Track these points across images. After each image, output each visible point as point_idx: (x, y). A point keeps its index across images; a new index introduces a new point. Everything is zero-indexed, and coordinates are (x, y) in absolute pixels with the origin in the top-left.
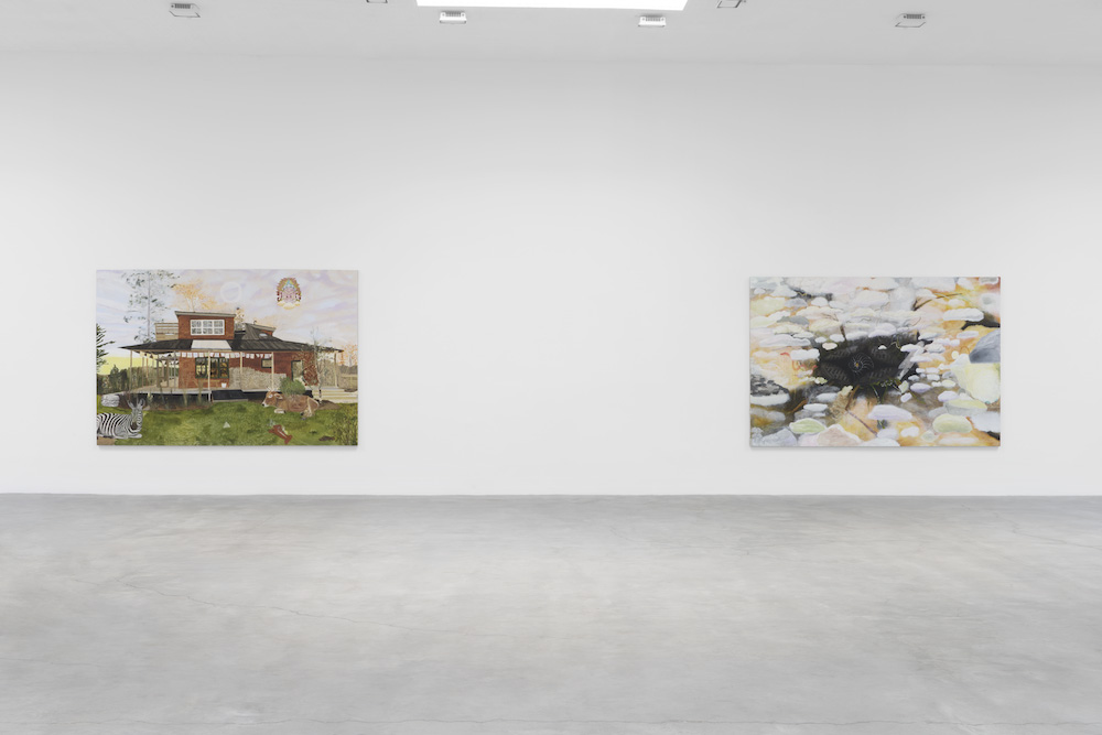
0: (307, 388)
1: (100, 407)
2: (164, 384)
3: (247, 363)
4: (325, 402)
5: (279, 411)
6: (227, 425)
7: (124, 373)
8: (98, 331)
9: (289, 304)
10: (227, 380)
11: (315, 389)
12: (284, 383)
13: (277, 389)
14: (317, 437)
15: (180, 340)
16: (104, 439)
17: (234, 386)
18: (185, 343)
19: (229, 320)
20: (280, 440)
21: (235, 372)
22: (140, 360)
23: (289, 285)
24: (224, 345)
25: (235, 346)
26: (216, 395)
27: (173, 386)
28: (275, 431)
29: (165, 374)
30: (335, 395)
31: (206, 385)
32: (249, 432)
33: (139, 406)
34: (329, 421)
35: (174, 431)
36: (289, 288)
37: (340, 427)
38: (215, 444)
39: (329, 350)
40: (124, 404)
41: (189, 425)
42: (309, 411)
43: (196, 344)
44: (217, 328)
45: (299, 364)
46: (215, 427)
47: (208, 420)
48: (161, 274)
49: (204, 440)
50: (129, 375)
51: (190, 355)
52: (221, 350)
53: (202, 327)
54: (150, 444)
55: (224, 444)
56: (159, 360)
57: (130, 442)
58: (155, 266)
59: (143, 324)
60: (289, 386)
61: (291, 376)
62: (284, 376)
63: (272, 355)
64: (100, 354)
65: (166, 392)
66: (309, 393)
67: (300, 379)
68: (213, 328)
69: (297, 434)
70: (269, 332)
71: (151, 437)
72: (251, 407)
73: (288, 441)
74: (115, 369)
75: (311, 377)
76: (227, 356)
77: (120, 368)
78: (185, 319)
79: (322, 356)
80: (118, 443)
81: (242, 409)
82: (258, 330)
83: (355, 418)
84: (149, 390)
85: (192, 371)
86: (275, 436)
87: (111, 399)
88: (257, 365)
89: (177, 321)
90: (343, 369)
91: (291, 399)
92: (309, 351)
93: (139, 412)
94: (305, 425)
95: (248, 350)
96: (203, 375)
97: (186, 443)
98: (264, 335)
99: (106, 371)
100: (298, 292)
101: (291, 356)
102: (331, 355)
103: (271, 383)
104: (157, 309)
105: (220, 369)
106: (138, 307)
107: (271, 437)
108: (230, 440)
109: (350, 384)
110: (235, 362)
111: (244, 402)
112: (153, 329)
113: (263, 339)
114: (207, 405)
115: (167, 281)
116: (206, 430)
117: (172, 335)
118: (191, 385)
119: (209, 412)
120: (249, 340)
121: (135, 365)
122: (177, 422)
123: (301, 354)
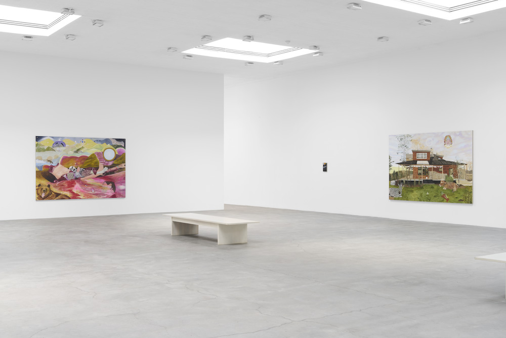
0: (454, 179)
1: (390, 185)
2: (408, 177)
3: (434, 169)
4: (461, 185)
5: (445, 188)
6: (428, 193)
7: (397, 172)
8: (390, 158)
9: (448, 146)
10: (428, 176)
11: (457, 180)
12: (446, 177)
13: (444, 180)
14: (457, 200)
15: (413, 161)
16: (392, 198)
17: (430, 179)
18: (414, 162)
19: (428, 153)
20: (445, 200)
21: (431, 173)
22: (402, 168)
23: (448, 138)
24: (427, 162)
25: (430, 164)
26: (425, 181)
27: (411, 178)
28: (443, 196)
29: (409, 173)
30: (463, 182)
31: (421, 178)
32: (435, 196)
33: (401, 185)
34: (462, 193)
35: (411, 195)
36: (448, 140)
37: (465, 196)
38: (424, 201)
39: (462, 164)
40: (397, 184)
41: (416, 193)
42: (455, 189)
43: (418, 162)
44: (424, 156)
45: (452, 170)
46: (423, 195)
47: (422, 191)
48: (408, 136)
49: (421, 199)
50: (398, 174)
51: (416, 166)
52: (426, 165)
53: (420, 156)
54: (404, 200)
55: (427, 201)
56: (407, 168)
57: (398, 199)
58: (406, 133)
59: (402, 155)
60: (448, 179)
61: (449, 175)
62: (446, 174)
63: (442, 166)
64: (390, 166)
65: (409, 180)
66: (455, 182)
67: (452, 176)
68: (423, 156)
69: (451, 198)
70: (441, 158)
71: (405, 198)
72: (435, 186)
73: (448, 201)
74: (394, 171)
75: (456, 175)
76: (428, 167)
77: (396, 171)
78: (415, 152)
79: (460, 167)
80: (395, 199)
81: (432, 187)
82: (438, 157)
83: (471, 192)
84: (404, 179)
85: (416, 172)
86: (444, 199)
87: (393, 182)
88: (437, 170)
89: (412, 153)
90: (467, 172)
91: (449, 184)
92: (454, 165)
93: (401, 187)
94: (453, 194)
95: (434, 164)
96: (420, 174)
97: (415, 200)
98: (439, 159)
99: (392, 172)
100: (451, 141)
101: (449, 167)
102: (463, 166)
103: (442, 177)
104: (406, 149)
105: (426, 172)
106: (401, 149)
107: (442, 199)
108: (428, 200)
109: (470, 178)
110: (430, 169)
111: (433, 184)
112: (405, 157)
113: (439, 160)
114: (422, 185)
115: (409, 139)
116: (421, 195)
117: (411, 159)
118: (417, 178)
119: (422, 188)
120: (435, 161)
121: (400, 170)
122: (412, 191)
123: (452, 166)
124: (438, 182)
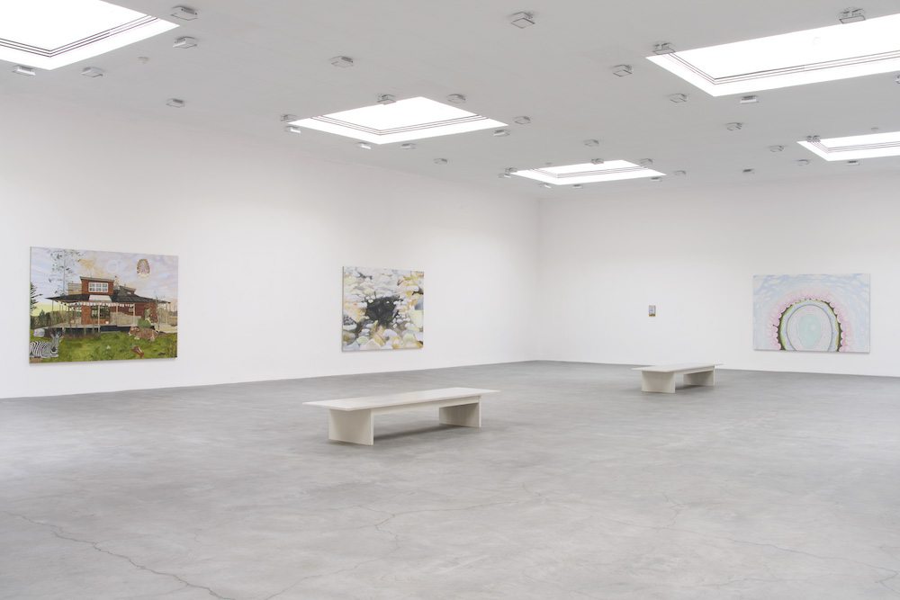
0: (152, 324)
1: (32, 338)
2: (72, 322)
3: (120, 309)
4: (161, 332)
5: (137, 338)
6: (108, 347)
7: (48, 314)
8: (32, 287)
9: (144, 275)
10: (109, 320)
11: (155, 325)
12: (140, 321)
13: (136, 325)
14: (156, 354)
15: (83, 295)
16: (35, 359)
17: (113, 324)
18: (85, 297)
19: (111, 283)
20: (138, 356)
21: (114, 315)
22: (59, 307)
23: (143, 263)
24: (108, 298)
25: (114, 300)
26: (102, 328)
27: (77, 323)
28: (135, 350)
29: (73, 315)
30: (165, 328)
31: (97, 322)
32: (121, 351)
33: (57, 336)
34: (163, 344)
35: (78, 352)
36: (143, 266)
37: (167, 347)
38: (102, 360)
39: (164, 302)
40: (47, 335)
41: (87, 348)
42: (153, 338)
43: (92, 297)
44: (104, 288)
45: (148, 310)
46: (102, 349)
47: (98, 344)
48: (73, 252)
49: (96, 357)
50: (51, 316)
51: (88, 304)
52: (106, 302)
53: (95, 287)
54: (63, 361)
55: (107, 359)
56: (70, 307)
57: (51, 360)
58: (68, 247)
59: (61, 283)
60: (143, 323)
61: (144, 317)
62: (140, 317)
63: (133, 305)
64: (32, 302)
65: (74, 327)
66: (153, 327)
67: (148, 319)
69: (147, 352)
70: (133, 292)
71: (64, 357)
72: (122, 336)
73: (142, 356)
74: (43, 312)
75: (154, 318)
76: (109, 305)
77: (46, 312)
78: (86, 281)
79: (160, 306)
80: (44, 361)
81: (117, 337)
82: (127, 290)
83: (176, 342)
84: (63, 326)
85: (88, 314)
86: (135, 354)
87: (40, 332)
88: (125, 311)
89: (81, 282)
90: (171, 313)
91: (144, 331)
92: (153, 303)
93: (57, 340)
94: (150, 346)
95: (121, 302)
96: (96, 317)
97: (85, 359)
98: (129, 293)
99: (36, 313)
100: (148, 268)
101: (144, 306)
102: (165, 305)
103: (133, 321)
104: (69, 275)
105: (105, 313)
106: (58, 273)
107: (132, 354)
108: (110, 357)
109: (174, 323)
110: (113, 309)
111: (118, 333)
112: (67, 287)
113: (129, 296)
114: (98, 335)
115: (75, 257)
116: (97, 350)
117: (78, 291)
118: (89, 323)
119: (98, 339)
120: (122, 296)
121: (55, 310)
122: (80, 346)
123: (149, 304)
124: (126, 329)
